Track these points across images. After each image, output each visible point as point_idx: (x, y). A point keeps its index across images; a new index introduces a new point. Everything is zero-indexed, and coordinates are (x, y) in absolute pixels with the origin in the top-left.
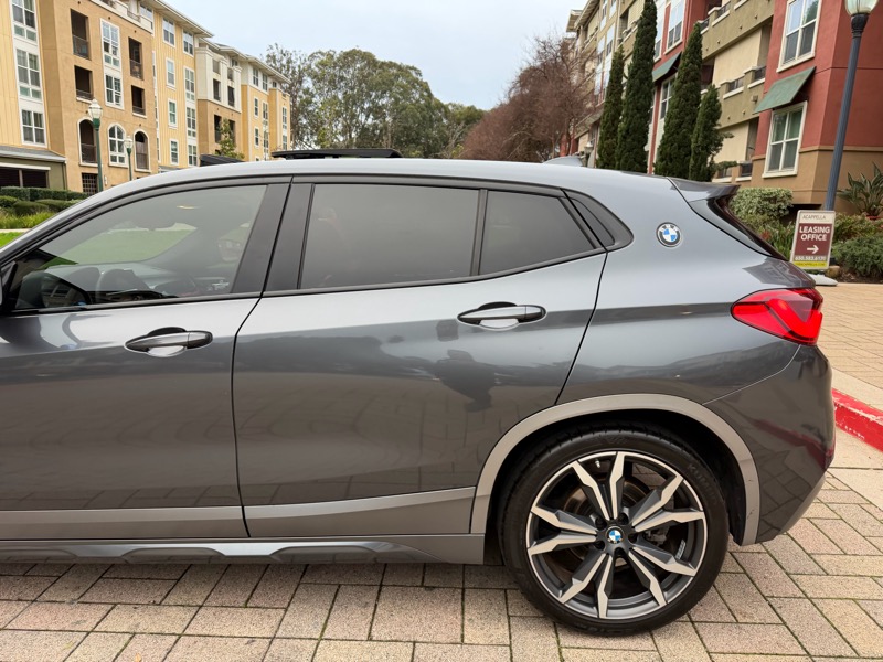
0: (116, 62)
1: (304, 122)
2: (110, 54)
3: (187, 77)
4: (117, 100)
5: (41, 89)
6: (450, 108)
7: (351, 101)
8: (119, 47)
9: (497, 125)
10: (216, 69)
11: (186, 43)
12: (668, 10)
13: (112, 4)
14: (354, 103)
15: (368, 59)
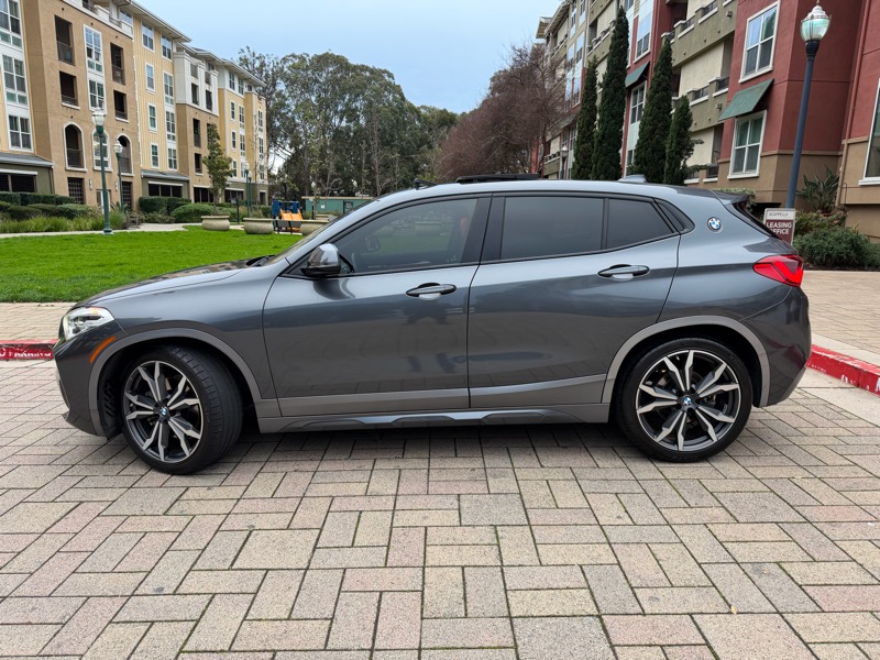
0: (99, 68)
1: (278, 124)
2: (93, 60)
3: (166, 81)
4: (101, 105)
5: (27, 94)
6: (422, 111)
7: (324, 104)
8: (101, 52)
9: (475, 129)
10: (194, 74)
11: (164, 47)
12: (636, 20)
13: (93, 10)
14: (328, 107)
15: (341, 62)
